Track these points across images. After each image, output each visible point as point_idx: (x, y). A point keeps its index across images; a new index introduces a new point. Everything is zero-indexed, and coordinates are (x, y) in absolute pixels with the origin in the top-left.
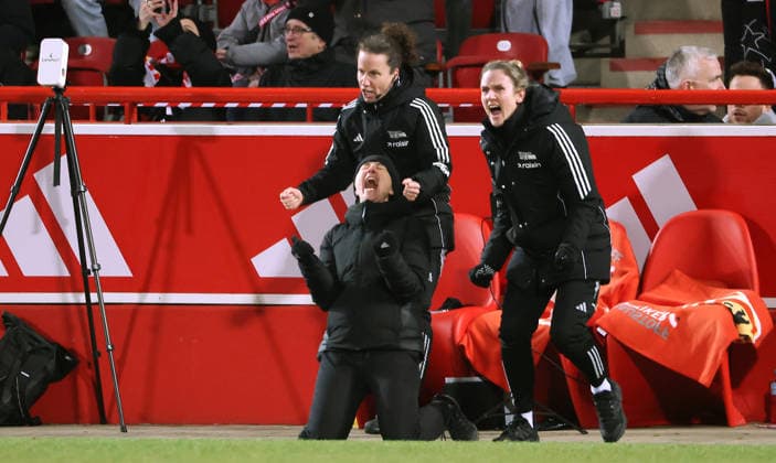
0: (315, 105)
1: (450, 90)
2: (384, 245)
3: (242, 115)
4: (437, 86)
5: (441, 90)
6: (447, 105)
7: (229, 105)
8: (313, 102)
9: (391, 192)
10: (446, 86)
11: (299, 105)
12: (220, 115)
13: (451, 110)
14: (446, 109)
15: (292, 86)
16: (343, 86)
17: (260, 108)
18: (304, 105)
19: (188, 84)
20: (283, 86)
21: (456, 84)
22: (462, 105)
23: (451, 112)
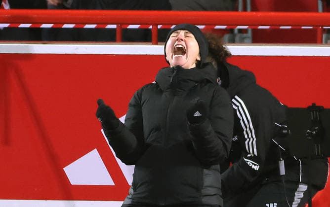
0: (123, 27)
1: (249, 13)
2: (197, 114)
3: (57, 36)
4: (236, 9)
5: (240, 13)
6: (246, 27)
7: (44, 26)
8: (122, 23)
9: (199, 59)
10: (245, 9)
11: (109, 26)
12: (36, 35)
13: (250, 32)
14: (245, 31)
15: (103, 9)
16: (150, 9)
17: (74, 28)
18: (114, 26)
19: (7, 6)
20: (94, 8)
21: (255, 8)
22: (260, 27)
23: (250, 34)
